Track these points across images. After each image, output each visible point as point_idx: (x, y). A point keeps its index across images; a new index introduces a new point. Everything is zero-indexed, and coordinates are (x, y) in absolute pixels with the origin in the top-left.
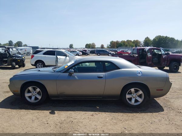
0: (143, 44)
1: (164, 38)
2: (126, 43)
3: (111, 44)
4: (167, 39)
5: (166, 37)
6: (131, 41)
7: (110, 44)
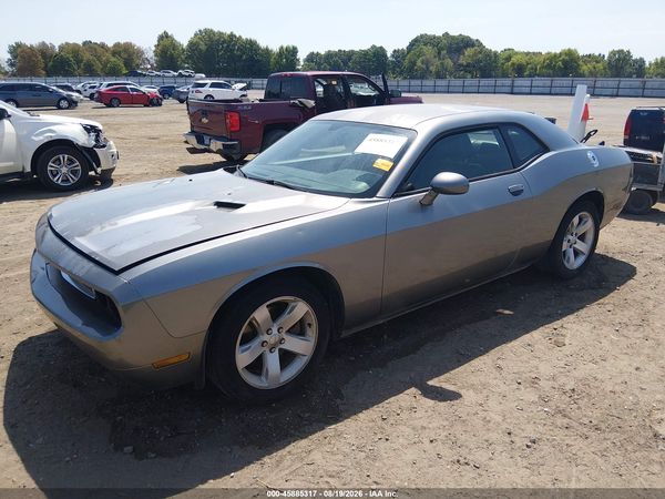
0: (153, 61)
1: (224, 42)
2: (87, 56)
3: (15, 57)
4: (234, 45)
5: (232, 36)
6: (103, 46)
7: (9, 56)
